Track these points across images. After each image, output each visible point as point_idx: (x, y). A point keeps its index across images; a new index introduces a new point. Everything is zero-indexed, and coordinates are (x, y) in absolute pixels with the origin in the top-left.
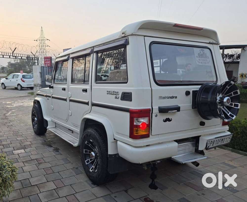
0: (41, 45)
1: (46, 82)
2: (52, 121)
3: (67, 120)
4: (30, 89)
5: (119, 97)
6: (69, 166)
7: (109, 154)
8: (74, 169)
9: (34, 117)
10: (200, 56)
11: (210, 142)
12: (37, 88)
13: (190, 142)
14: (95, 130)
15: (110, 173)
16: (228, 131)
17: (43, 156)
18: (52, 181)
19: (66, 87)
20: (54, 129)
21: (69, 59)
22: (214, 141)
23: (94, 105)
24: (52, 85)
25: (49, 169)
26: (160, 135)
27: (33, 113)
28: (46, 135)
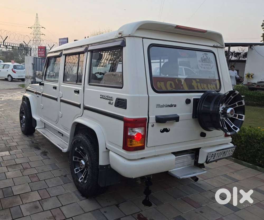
0: (35, 33)
1: (36, 78)
2: (41, 121)
3: (57, 122)
4: (21, 80)
5: (113, 103)
6: (57, 173)
7: (100, 164)
8: (62, 176)
9: (22, 115)
10: (204, 60)
11: (211, 155)
12: (28, 80)
13: (189, 153)
14: (87, 136)
15: (101, 186)
16: (231, 142)
17: (29, 160)
18: (37, 190)
19: (57, 85)
20: (43, 130)
21: (62, 56)
22: (216, 154)
23: (86, 108)
24: (42, 81)
25: (35, 176)
26: (157, 147)
27: (22, 110)
28: (34, 134)
